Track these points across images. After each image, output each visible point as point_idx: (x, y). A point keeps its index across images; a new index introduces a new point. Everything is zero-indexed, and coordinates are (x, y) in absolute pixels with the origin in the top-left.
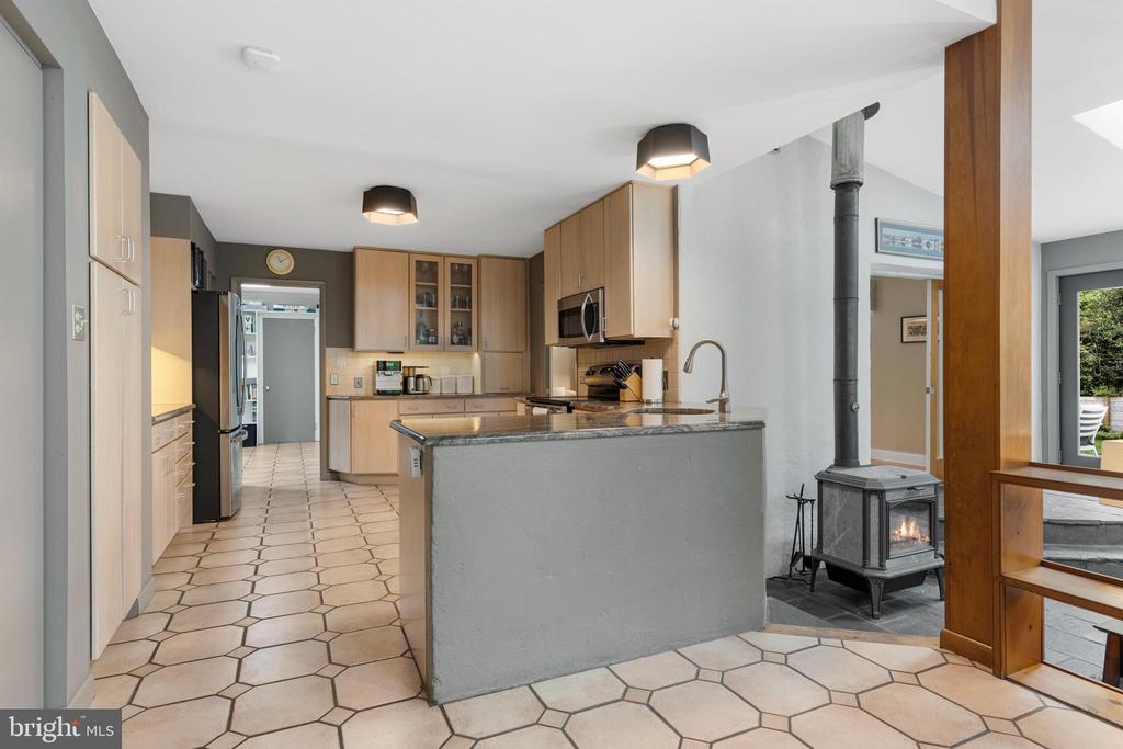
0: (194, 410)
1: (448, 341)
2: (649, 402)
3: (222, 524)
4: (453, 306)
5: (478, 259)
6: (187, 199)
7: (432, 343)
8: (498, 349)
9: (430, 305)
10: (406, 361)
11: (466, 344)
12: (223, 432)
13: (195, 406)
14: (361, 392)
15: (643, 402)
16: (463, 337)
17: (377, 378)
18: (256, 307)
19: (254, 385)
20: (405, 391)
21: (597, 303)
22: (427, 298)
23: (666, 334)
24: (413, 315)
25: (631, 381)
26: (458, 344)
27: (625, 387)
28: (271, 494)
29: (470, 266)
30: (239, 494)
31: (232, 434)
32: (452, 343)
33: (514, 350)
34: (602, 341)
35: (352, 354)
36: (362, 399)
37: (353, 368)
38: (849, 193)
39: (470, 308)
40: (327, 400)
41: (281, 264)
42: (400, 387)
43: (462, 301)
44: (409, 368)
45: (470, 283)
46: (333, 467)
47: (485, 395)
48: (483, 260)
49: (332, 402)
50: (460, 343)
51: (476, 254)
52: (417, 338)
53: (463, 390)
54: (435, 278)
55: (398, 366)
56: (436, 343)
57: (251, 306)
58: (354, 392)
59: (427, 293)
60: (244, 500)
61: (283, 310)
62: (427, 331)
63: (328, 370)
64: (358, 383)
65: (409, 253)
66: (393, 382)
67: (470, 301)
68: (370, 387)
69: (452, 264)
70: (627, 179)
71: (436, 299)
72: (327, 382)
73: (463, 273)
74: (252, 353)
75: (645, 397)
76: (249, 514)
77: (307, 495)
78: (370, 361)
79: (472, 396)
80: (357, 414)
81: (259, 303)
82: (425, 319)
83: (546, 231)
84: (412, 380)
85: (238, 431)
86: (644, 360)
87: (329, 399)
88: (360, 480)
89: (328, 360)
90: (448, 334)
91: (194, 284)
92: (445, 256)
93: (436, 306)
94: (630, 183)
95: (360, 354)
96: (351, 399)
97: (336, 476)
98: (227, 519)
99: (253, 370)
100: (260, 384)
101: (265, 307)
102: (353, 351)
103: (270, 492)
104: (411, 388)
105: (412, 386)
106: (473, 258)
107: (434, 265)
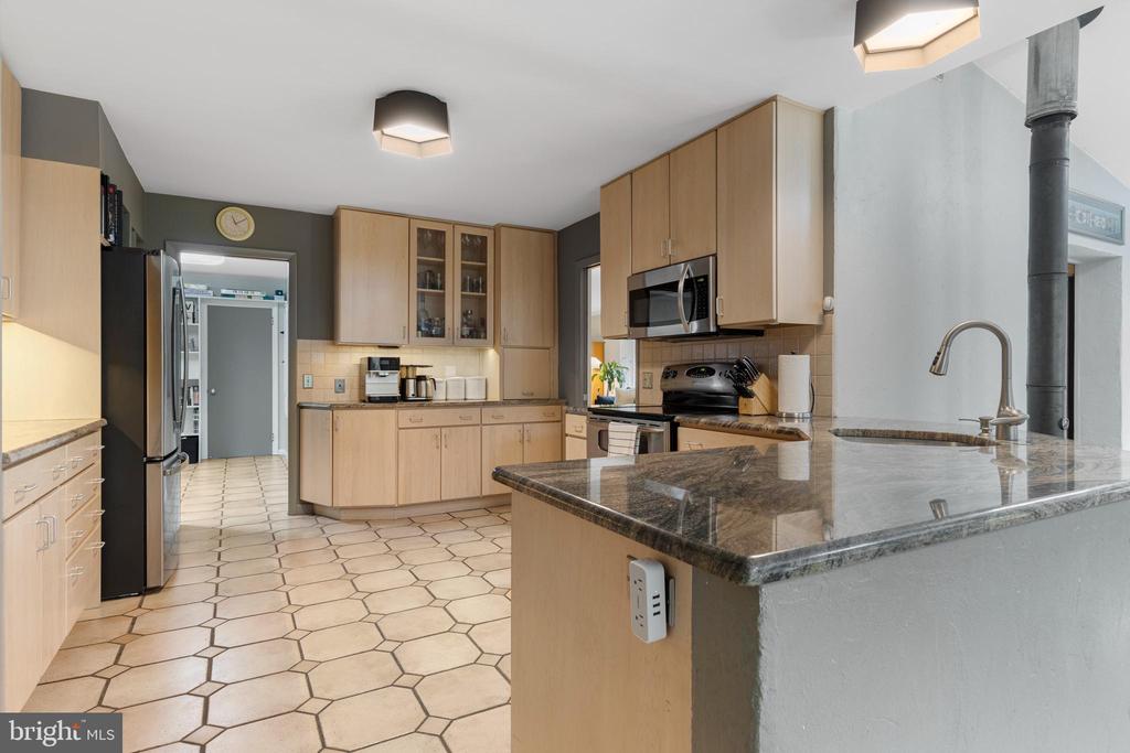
0: (103, 428)
1: (458, 333)
2: (790, 417)
3: (149, 600)
4: (463, 289)
5: (496, 229)
6: (94, 107)
7: (437, 336)
8: (521, 344)
9: (433, 286)
10: (405, 358)
11: (478, 337)
12: (151, 461)
13: (105, 422)
14: (344, 398)
15: (781, 417)
16: (476, 329)
17: (368, 380)
18: (198, 292)
19: (196, 387)
20: (403, 396)
21: (706, 277)
22: (431, 278)
23: (813, 320)
24: (414, 297)
25: (759, 386)
26: (468, 337)
27: (750, 395)
28: (221, 537)
29: (484, 239)
30: (175, 541)
31: (165, 463)
32: (463, 337)
33: (540, 345)
34: (712, 329)
35: (332, 348)
36: (348, 407)
37: (335, 366)
38: (1058, 129)
39: (485, 291)
40: (297, 410)
41: (236, 226)
42: (395, 392)
43: (475, 282)
44: (407, 367)
45: (485, 260)
46: (306, 497)
47: (505, 402)
48: (504, 233)
49: (305, 411)
50: (471, 335)
51: (493, 224)
52: (419, 328)
53: (475, 395)
54: (441, 251)
55: (393, 364)
56: (442, 335)
57: (192, 291)
58: (334, 398)
59: (430, 271)
60: (184, 549)
61: (233, 296)
62: (430, 320)
63: (300, 370)
64: (340, 387)
65: (410, 218)
66: (387, 385)
67: (485, 283)
68: (356, 392)
69: (463, 235)
70: (767, 94)
71: (443, 278)
72: (299, 384)
73: (476, 246)
74: (194, 348)
75: (784, 408)
76: (190, 580)
77: (273, 539)
78: (357, 357)
79: (486, 404)
80: (341, 429)
81: (203, 287)
82: (429, 304)
83: (603, 187)
84: (411, 384)
85: (175, 456)
86: (782, 357)
87: (301, 407)
88: (343, 515)
89: (300, 357)
90: (458, 325)
91: (107, 237)
92: (454, 224)
93: (443, 287)
94: (774, 99)
95: (344, 349)
96: (332, 407)
97: (310, 510)
98: (157, 590)
99: (195, 369)
100: (203, 386)
101: (211, 292)
102: (334, 344)
103: (221, 536)
104: (410, 393)
105: (411, 391)
106: (489, 228)
107: (440, 234)
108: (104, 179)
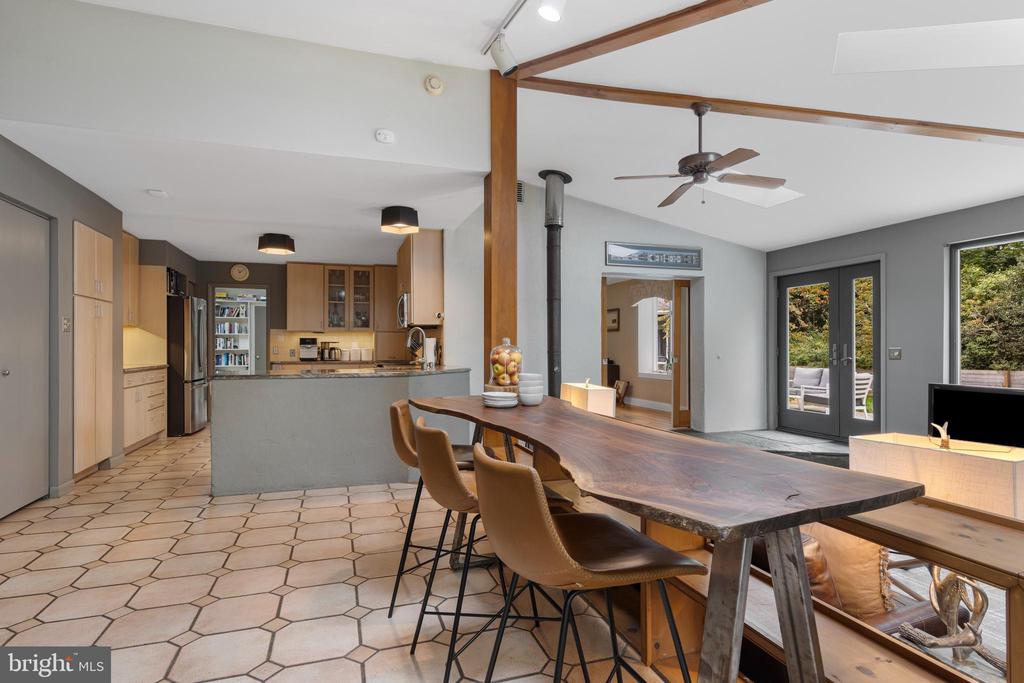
0: (168, 367)
1: (352, 324)
5: (374, 267)
6: (164, 242)
7: (340, 326)
8: (387, 330)
10: (321, 339)
11: (365, 327)
13: (169, 365)
14: (292, 359)
17: (302, 350)
20: (322, 359)
22: (337, 295)
23: (437, 322)
24: (327, 306)
25: (419, 352)
26: (359, 327)
29: (368, 272)
32: (356, 327)
33: (399, 330)
34: (406, 326)
35: (285, 333)
36: (293, 363)
37: (288, 343)
39: (368, 301)
40: (270, 365)
41: (240, 274)
42: (318, 356)
44: (322, 343)
45: (368, 284)
48: (377, 269)
49: (274, 366)
50: (361, 326)
51: (372, 264)
52: (330, 323)
53: (366, 357)
54: (342, 281)
55: (313, 341)
56: (343, 326)
57: (245, 298)
58: (289, 359)
59: (337, 292)
63: (271, 345)
64: (293, 353)
65: (324, 265)
66: (312, 352)
67: (369, 296)
68: (298, 355)
69: (355, 271)
72: (272, 352)
73: (364, 277)
78: (296, 338)
81: (251, 295)
84: (327, 352)
87: (272, 363)
89: (271, 337)
90: (352, 319)
91: (170, 292)
92: (349, 266)
93: (343, 300)
95: (290, 334)
98: (189, 435)
100: (252, 354)
102: (286, 331)
104: (327, 356)
105: (326, 355)
106: (371, 266)
107: (342, 273)
108: (169, 270)
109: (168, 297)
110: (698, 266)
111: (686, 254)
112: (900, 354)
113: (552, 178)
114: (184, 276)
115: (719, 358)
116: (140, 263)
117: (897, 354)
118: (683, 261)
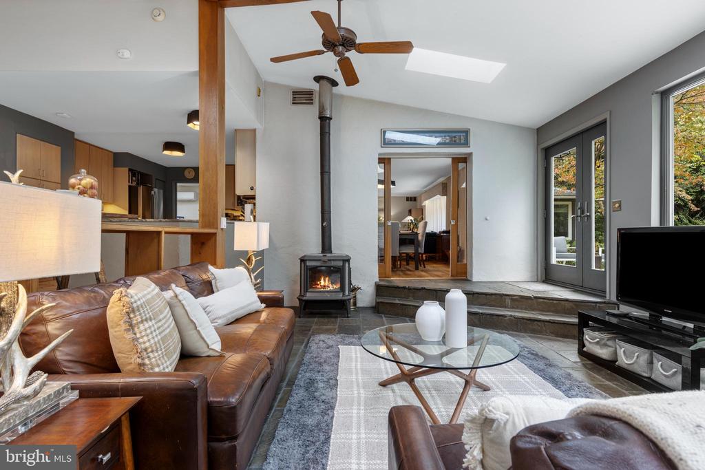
41: (189, 174)
109: (130, 187)
110: (466, 144)
111: (454, 135)
112: (620, 206)
113: (324, 82)
114: (150, 175)
115: (486, 219)
116: (114, 166)
117: (617, 205)
118: (451, 141)
